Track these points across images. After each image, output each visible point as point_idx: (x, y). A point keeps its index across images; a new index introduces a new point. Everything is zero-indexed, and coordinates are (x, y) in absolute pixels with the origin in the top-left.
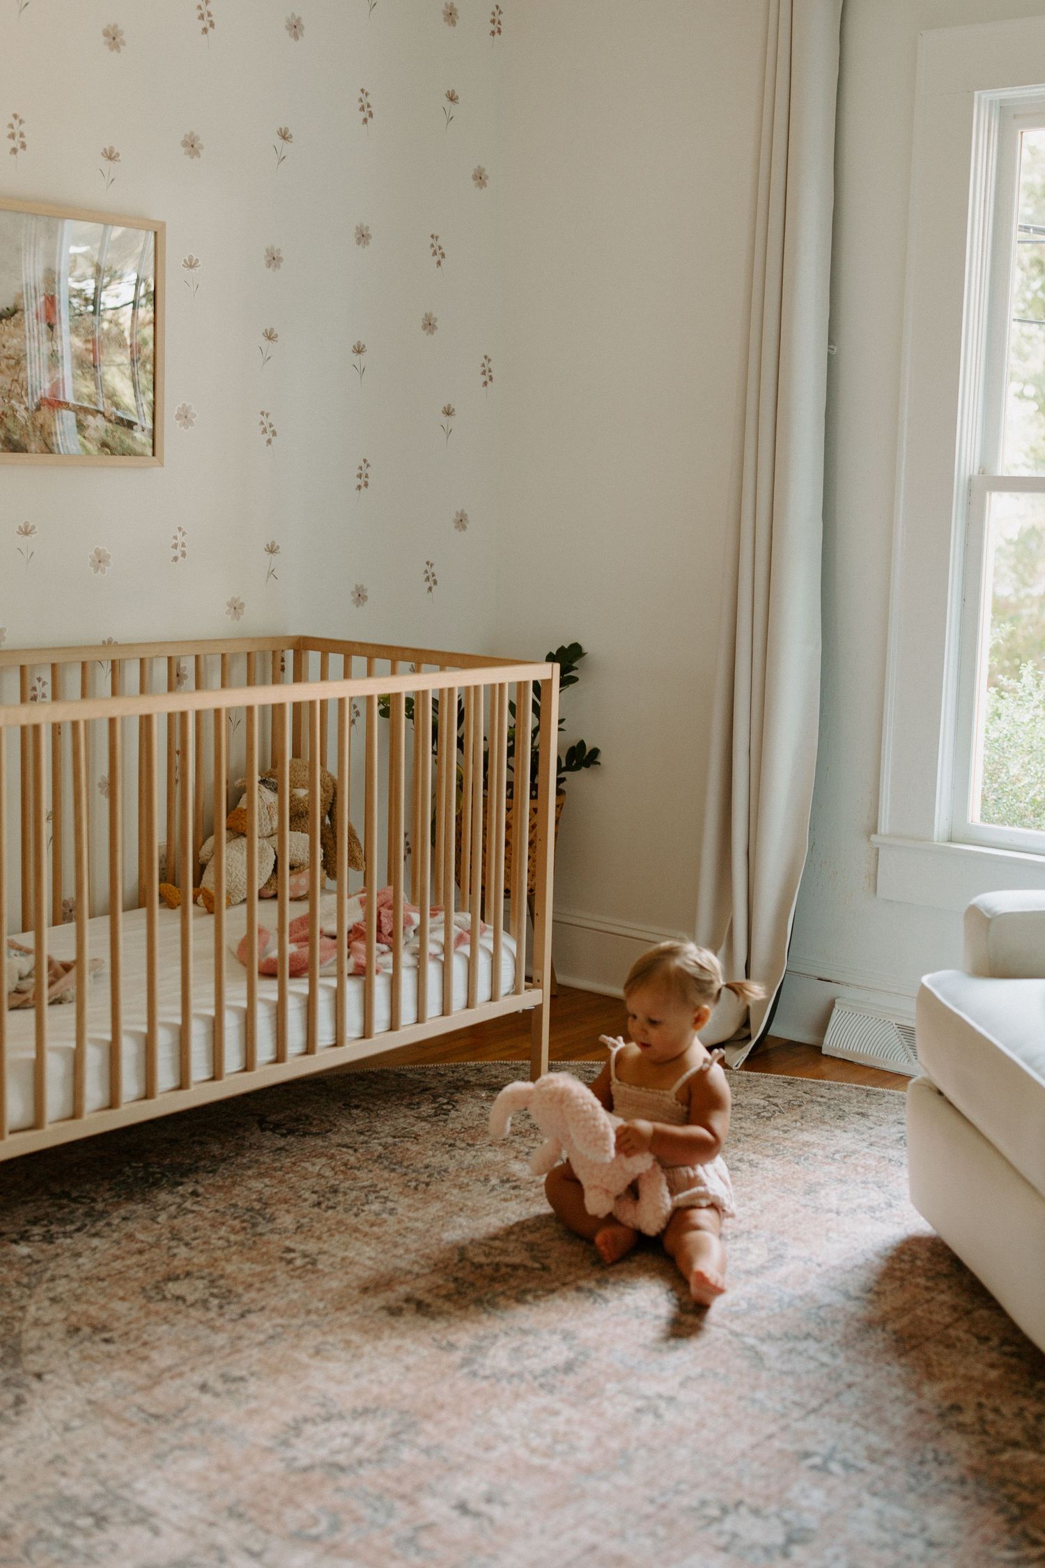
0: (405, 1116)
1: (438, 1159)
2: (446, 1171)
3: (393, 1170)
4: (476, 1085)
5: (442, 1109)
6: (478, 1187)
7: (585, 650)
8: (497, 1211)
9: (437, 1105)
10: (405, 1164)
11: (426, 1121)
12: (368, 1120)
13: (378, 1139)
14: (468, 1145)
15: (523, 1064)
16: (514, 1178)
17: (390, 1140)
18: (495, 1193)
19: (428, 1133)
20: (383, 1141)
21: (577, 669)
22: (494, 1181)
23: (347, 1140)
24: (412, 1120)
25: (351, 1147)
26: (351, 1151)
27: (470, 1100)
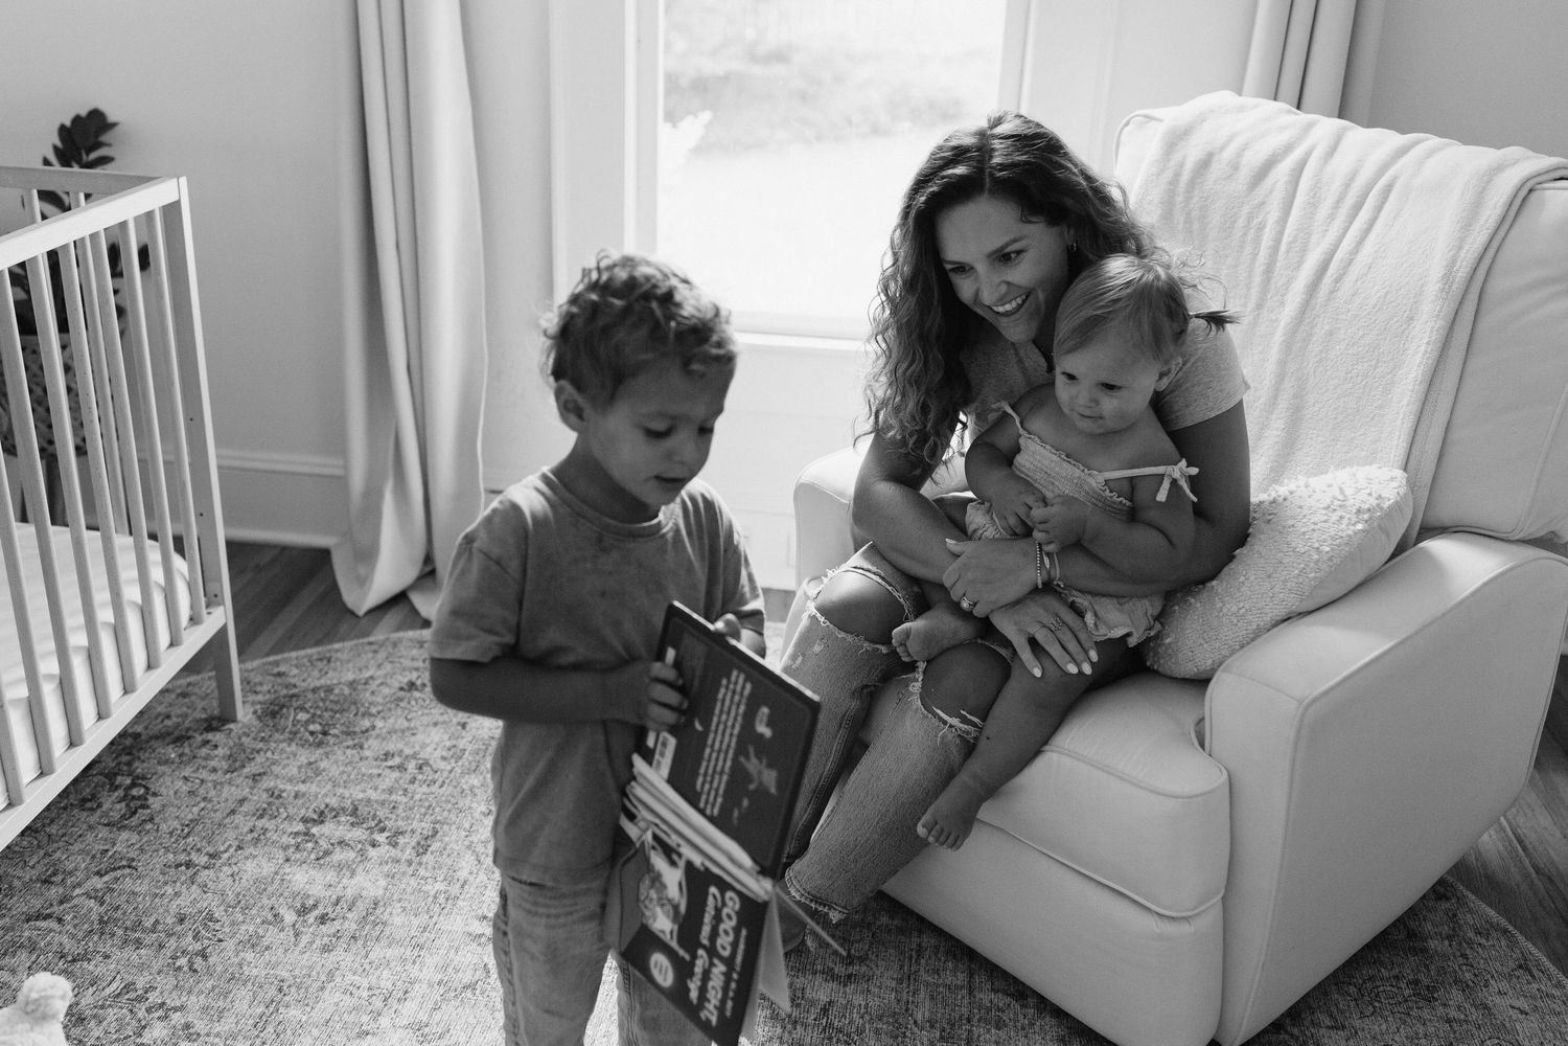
0: (91, 828)
1: (188, 899)
2: (211, 918)
3: (138, 943)
4: (151, 738)
5: (133, 797)
6: (271, 935)
7: (111, 117)
8: (331, 975)
9: (120, 792)
10: (148, 924)
11: (124, 827)
12: (42, 852)
13: (79, 885)
14: (212, 856)
15: (189, 684)
16: (311, 902)
17: (98, 883)
18: (305, 939)
19: (141, 849)
20: (88, 886)
21: (109, 145)
22: (289, 917)
23: (36, 904)
24: (104, 832)
25: (49, 916)
26: (53, 924)
27: (161, 769)
